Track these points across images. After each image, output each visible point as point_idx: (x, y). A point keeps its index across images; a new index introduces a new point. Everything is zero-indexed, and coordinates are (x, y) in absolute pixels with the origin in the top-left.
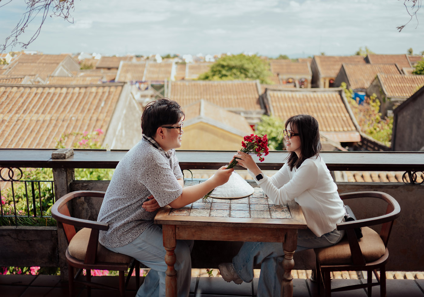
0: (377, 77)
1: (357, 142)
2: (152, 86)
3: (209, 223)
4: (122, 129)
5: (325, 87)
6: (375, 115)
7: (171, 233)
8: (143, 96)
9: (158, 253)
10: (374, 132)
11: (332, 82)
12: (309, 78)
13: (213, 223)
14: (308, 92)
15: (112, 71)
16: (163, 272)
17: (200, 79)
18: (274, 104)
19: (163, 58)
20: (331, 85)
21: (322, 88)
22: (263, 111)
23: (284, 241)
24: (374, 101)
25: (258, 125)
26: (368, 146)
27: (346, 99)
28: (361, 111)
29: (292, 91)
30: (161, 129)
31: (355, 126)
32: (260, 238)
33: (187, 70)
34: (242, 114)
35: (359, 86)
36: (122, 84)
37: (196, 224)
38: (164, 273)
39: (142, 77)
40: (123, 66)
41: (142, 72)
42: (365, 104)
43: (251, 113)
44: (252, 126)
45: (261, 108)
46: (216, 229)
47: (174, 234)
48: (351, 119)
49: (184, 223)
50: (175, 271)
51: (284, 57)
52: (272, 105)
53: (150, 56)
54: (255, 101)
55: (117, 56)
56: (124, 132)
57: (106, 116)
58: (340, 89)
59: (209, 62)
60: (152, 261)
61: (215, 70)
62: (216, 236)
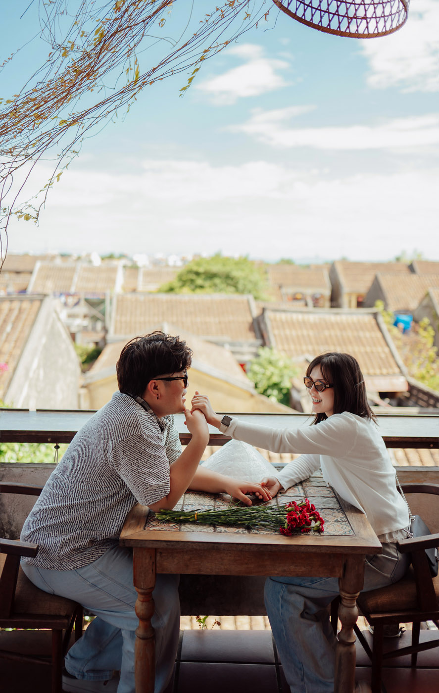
0: (427, 295)
1: (401, 392)
2: (87, 301)
3: (216, 545)
4: (38, 367)
5: (350, 306)
6: (428, 350)
7: (147, 561)
8: (71, 316)
9: (124, 595)
10: (427, 376)
11: (360, 300)
12: (327, 293)
13: (223, 545)
14: (326, 315)
15: (22, 276)
16: (131, 631)
17: (160, 291)
18: (276, 332)
19: (103, 259)
20: (360, 304)
21: (345, 309)
22: (259, 342)
23: (342, 575)
24: (425, 329)
25: (251, 363)
26: (419, 398)
27: (384, 327)
28: (405, 344)
29: (302, 312)
30: (155, 383)
31: (399, 367)
32: (301, 570)
33: (141, 278)
34: (227, 347)
35: (401, 306)
36: (40, 298)
37: (192, 546)
38: (132, 633)
39: (70, 287)
40: (41, 269)
41: (71, 279)
42: (412, 335)
43: (241, 345)
44: (242, 366)
45: (256, 337)
46: (227, 554)
47: (153, 563)
48: (393, 356)
49: (172, 545)
50: (153, 630)
51: (288, 262)
52: (273, 333)
53: (84, 254)
54: (247, 326)
55: (31, 253)
56: (42, 373)
57: (14, 347)
58: (374, 310)
59: (175, 267)
60: (113, 609)
61: (184, 278)
62: (226, 567)
